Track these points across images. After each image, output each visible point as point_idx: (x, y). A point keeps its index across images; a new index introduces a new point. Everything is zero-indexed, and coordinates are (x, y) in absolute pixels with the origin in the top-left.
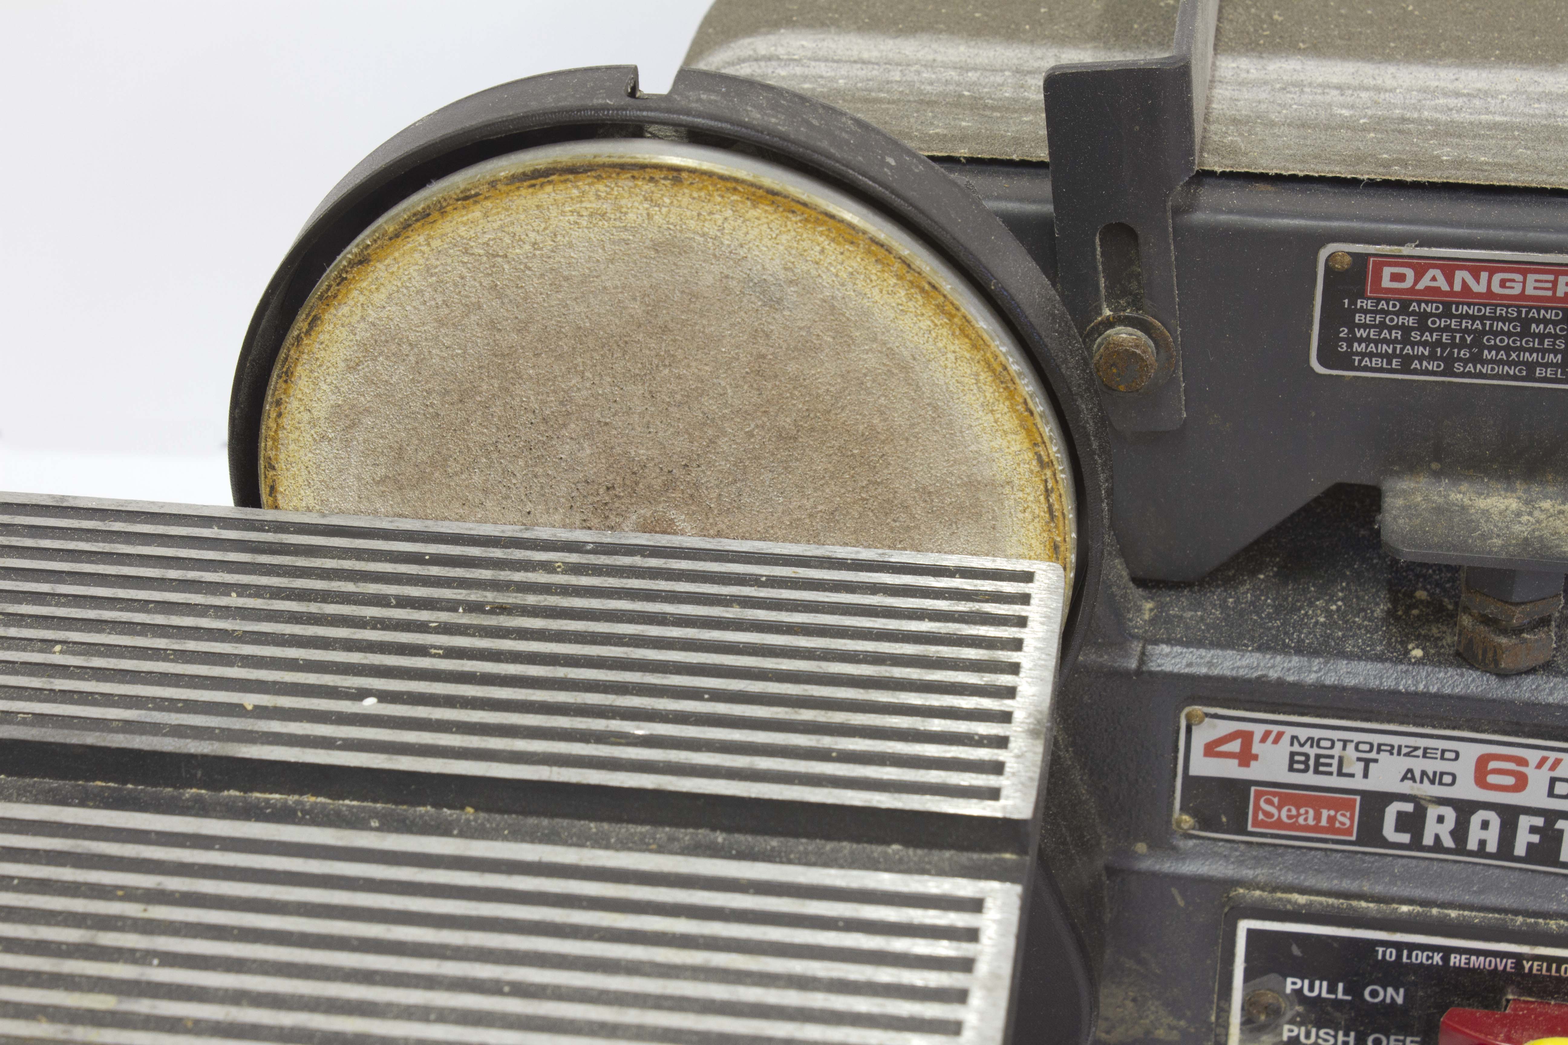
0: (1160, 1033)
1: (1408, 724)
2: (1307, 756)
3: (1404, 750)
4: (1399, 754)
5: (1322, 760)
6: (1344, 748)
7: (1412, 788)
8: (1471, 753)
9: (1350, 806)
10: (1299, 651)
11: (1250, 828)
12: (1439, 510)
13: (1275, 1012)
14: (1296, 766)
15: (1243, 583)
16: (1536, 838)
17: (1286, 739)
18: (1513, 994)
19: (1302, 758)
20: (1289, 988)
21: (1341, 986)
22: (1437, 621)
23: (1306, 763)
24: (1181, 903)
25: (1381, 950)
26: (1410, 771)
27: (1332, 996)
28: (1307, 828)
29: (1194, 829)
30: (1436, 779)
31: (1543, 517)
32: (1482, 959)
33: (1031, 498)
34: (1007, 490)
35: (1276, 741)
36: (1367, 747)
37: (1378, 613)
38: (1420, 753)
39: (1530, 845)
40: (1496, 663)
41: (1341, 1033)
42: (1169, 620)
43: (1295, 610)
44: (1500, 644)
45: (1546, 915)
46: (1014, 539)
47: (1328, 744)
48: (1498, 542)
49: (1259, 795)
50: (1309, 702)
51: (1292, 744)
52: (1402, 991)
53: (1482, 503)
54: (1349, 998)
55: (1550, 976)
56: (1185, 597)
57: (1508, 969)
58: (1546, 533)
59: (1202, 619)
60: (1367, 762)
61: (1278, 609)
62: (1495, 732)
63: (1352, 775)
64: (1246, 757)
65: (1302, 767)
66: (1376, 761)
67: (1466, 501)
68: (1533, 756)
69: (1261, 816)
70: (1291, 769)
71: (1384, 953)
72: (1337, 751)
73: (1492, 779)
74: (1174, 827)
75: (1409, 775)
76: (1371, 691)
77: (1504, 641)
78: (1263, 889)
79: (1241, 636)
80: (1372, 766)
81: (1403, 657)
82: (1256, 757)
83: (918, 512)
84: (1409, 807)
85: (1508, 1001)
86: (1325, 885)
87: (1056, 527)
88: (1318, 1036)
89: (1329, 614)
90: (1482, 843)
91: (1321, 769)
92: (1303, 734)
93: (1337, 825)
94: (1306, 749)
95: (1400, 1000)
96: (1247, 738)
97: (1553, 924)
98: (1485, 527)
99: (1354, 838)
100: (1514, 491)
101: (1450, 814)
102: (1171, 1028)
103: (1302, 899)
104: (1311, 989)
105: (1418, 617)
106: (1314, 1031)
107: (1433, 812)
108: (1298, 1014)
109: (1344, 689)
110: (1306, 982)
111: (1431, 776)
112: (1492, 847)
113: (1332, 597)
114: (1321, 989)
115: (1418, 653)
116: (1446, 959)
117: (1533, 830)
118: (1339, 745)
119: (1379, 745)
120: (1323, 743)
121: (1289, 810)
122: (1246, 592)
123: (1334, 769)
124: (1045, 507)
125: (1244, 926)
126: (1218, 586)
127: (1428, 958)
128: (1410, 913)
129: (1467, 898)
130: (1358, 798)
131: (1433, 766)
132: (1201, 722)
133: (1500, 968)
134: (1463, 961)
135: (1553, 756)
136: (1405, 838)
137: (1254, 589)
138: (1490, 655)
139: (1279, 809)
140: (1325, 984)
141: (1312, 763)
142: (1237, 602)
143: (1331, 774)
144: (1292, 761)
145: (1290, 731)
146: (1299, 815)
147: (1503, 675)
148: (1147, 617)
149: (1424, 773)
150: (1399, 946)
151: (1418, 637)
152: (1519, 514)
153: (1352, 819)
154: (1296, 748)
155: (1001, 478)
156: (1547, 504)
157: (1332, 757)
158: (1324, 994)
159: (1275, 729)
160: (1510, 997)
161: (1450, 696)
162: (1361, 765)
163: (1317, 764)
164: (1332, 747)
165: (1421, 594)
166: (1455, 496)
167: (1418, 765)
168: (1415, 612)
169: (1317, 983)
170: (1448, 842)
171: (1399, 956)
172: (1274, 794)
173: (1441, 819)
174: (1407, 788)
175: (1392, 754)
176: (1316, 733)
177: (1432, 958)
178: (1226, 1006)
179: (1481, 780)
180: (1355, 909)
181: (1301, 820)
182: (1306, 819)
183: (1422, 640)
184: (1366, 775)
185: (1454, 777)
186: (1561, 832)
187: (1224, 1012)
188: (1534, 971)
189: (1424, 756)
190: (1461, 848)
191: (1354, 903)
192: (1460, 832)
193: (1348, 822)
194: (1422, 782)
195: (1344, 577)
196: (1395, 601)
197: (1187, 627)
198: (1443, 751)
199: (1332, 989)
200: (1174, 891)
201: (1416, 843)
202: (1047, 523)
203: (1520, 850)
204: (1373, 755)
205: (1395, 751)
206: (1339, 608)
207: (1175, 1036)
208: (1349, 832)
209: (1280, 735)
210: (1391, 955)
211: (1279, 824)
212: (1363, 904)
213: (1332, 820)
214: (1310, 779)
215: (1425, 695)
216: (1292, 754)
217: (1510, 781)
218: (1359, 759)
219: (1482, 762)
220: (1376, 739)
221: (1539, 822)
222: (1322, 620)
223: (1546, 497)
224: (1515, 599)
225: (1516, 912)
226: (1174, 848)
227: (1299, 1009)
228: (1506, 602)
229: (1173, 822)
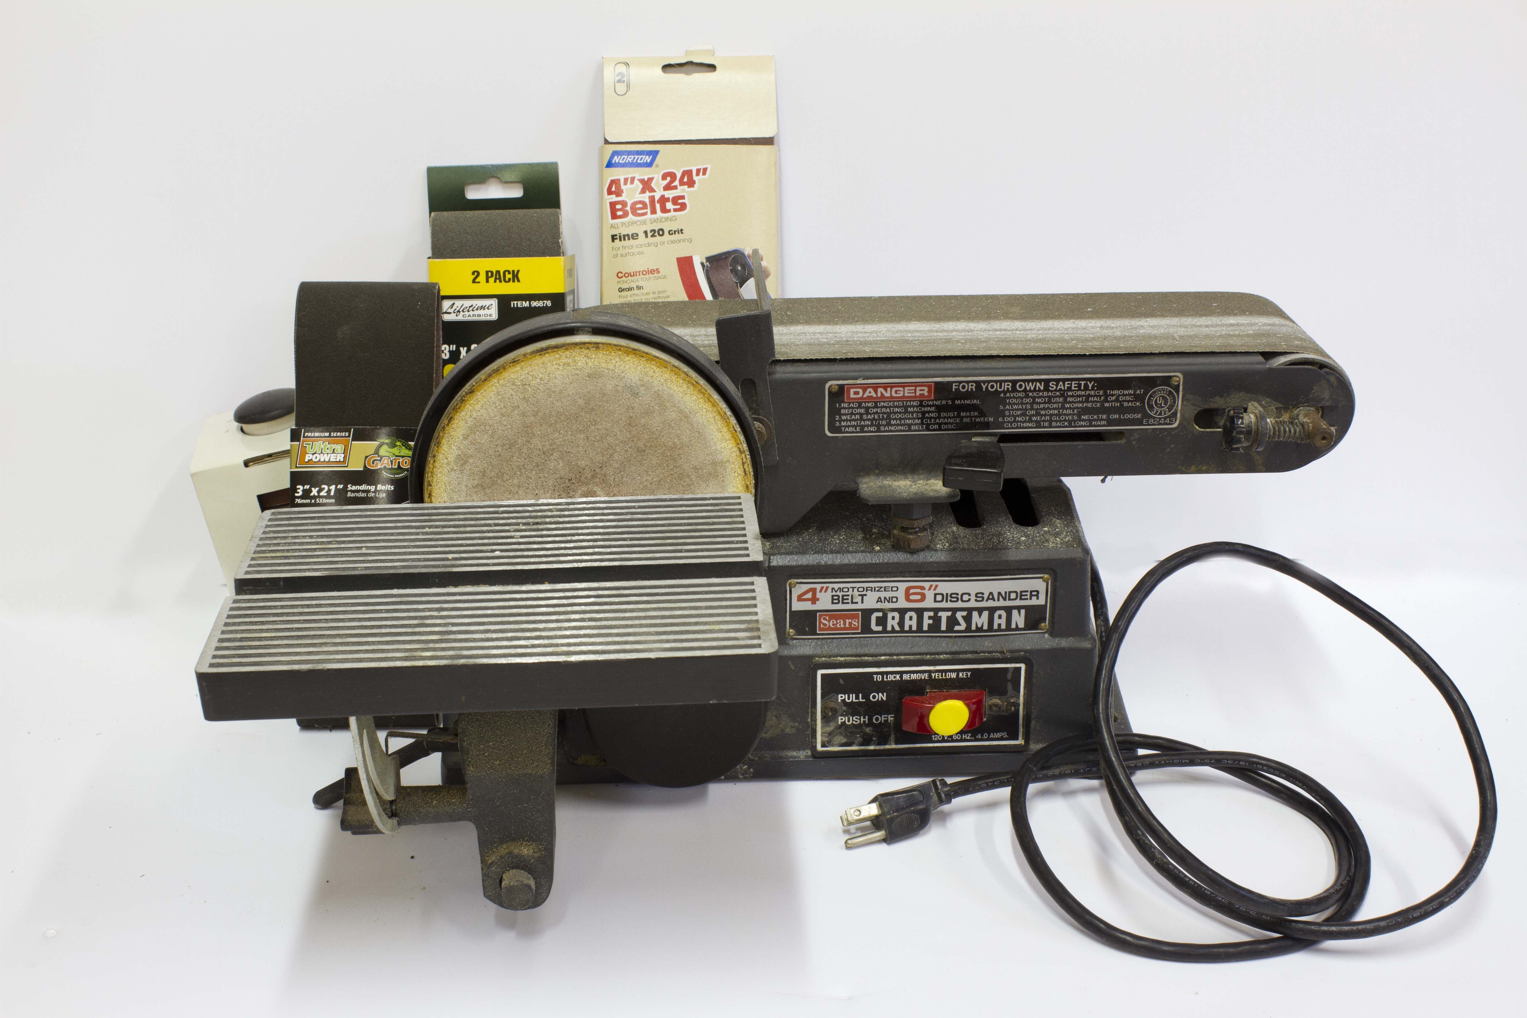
0: (788, 730)
1: (877, 577)
2: (838, 596)
3: (877, 589)
4: (875, 591)
5: (845, 597)
6: (853, 591)
7: (881, 605)
8: (903, 586)
9: (857, 617)
10: (832, 552)
11: (818, 632)
12: (880, 487)
13: (835, 713)
14: (835, 601)
15: (804, 533)
16: (931, 622)
17: (830, 590)
18: (929, 689)
19: (837, 597)
20: (840, 699)
21: (860, 695)
22: (883, 538)
23: (838, 599)
24: (793, 668)
25: (875, 676)
26: (880, 598)
27: (858, 701)
28: (840, 629)
29: (795, 635)
30: (890, 600)
31: (920, 486)
32: (915, 675)
33: (737, 467)
34: (728, 463)
35: (826, 591)
36: (862, 589)
37: (859, 538)
38: (883, 589)
39: (929, 625)
40: (909, 546)
41: (862, 717)
42: (777, 547)
43: (826, 540)
44: (910, 538)
45: (939, 654)
46: (731, 485)
47: (846, 590)
48: (906, 494)
49: (821, 616)
50: (838, 572)
51: (832, 592)
52: (885, 694)
53: (896, 483)
54: (864, 700)
55: (943, 679)
56: (782, 540)
57: (926, 678)
58: (923, 490)
59: (791, 545)
60: (862, 596)
61: (820, 540)
62: (911, 577)
63: (857, 603)
64: (814, 600)
65: (837, 601)
66: (866, 595)
67: (890, 483)
68: (927, 585)
69: (822, 626)
70: (833, 603)
71: (877, 677)
72: (850, 593)
73: (912, 597)
74: (787, 635)
75: (879, 600)
76: (862, 564)
77: (911, 537)
78: (825, 657)
79: (807, 549)
80: (864, 597)
81: (872, 551)
82: (818, 599)
83: (693, 477)
84: (880, 614)
85: (927, 692)
86: (850, 652)
87: (747, 478)
88: (853, 720)
89: (840, 540)
90: (910, 627)
91: (845, 601)
92: (836, 586)
93: (853, 626)
94: (838, 593)
95: (885, 699)
96: (814, 591)
97: (941, 657)
98: (899, 490)
99: (860, 631)
100: (908, 478)
101: (896, 615)
102: (792, 727)
103: (842, 659)
104: (849, 699)
105: (875, 538)
106: (851, 718)
107: (890, 615)
108: (844, 711)
109: (851, 565)
110: (847, 695)
111: (888, 599)
112: (914, 628)
113: (840, 535)
114: (853, 698)
115: (878, 548)
116: (901, 677)
117: (930, 618)
118: (851, 590)
119: (867, 588)
120: (845, 590)
121: (833, 622)
122: (806, 536)
123: (850, 601)
124: (742, 470)
125: (820, 672)
126: (794, 535)
127: (895, 677)
128: (885, 659)
129: (907, 651)
130: (860, 612)
131: (888, 595)
132: (795, 586)
133: (923, 678)
134: (908, 677)
135: (934, 584)
136: (880, 628)
137: (809, 535)
138: (906, 543)
139: (829, 622)
140: (854, 695)
141: (841, 599)
142: (803, 539)
143: (848, 603)
144: (833, 599)
145: (831, 586)
146: (837, 623)
147: (913, 552)
148: (768, 547)
149: (885, 598)
150: (882, 673)
151: (877, 544)
152: (911, 486)
153: (858, 622)
154: (834, 593)
155: (725, 459)
156: (921, 482)
157: (848, 595)
158: (854, 700)
159: (825, 585)
160: (928, 691)
161: (893, 563)
162: (861, 597)
163: (843, 599)
164: (848, 591)
165: (875, 530)
166: (885, 482)
167: (883, 595)
168: (874, 536)
169: (851, 695)
170: (897, 628)
171: (883, 678)
172: (827, 615)
173: (893, 618)
174: (879, 606)
175: (872, 591)
176: (842, 586)
177: (896, 677)
178: (815, 711)
179: (908, 599)
180: (863, 660)
181: (838, 626)
182: (840, 625)
183: (878, 544)
184: (862, 602)
185: (897, 598)
186: (941, 617)
187: (814, 714)
188: (936, 678)
189: (885, 591)
190: (902, 630)
191: (863, 658)
192: (901, 623)
193: (857, 624)
194: (885, 602)
195: (843, 528)
196: (865, 534)
197: (785, 549)
198: (892, 587)
199: (857, 698)
200: (790, 663)
201: (884, 631)
202: (744, 477)
203: (925, 628)
204: (864, 593)
205: (873, 590)
206: (844, 538)
207: (794, 731)
208: (857, 628)
209: (827, 588)
210: (879, 678)
211: (830, 628)
212: (867, 658)
213: (850, 624)
214: (840, 606)
215: (882, 564)
216: (833, 596)
217: (918, 597)
218: (859, 595)
219: (908, 590)
220: (865, 585)
221: (932, 614)
222: (838, 542)
223: (920, 480)
224: (914, 517)
225: (927, 654)
226: (787, 644)
227: (844, 708)
228: (911, 520)
229: (787, 633)
